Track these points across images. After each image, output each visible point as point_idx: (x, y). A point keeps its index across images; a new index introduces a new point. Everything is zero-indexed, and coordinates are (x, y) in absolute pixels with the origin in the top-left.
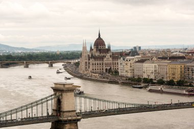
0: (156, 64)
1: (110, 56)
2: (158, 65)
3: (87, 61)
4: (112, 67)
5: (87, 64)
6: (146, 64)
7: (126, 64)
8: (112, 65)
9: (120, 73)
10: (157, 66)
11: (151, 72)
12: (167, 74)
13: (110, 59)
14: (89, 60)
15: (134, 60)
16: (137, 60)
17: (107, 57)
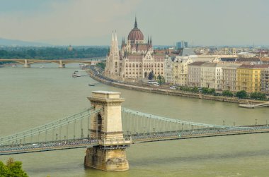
0: (220, 68)
1: (152, 55)
2: (223, 69)
3: (118, 61)
4: (154, 70)
5: (118, 65)
6: (206, 68)
7: (177, 67)
8: (154, 68)
9: (166, 79)
10: (221, 71)
11: (212, 78)
12: (235, 82)
13: (152, 59)
14: (121, 59)
15: (188, 61)
16: (192, 62)
17: (147, 55)
